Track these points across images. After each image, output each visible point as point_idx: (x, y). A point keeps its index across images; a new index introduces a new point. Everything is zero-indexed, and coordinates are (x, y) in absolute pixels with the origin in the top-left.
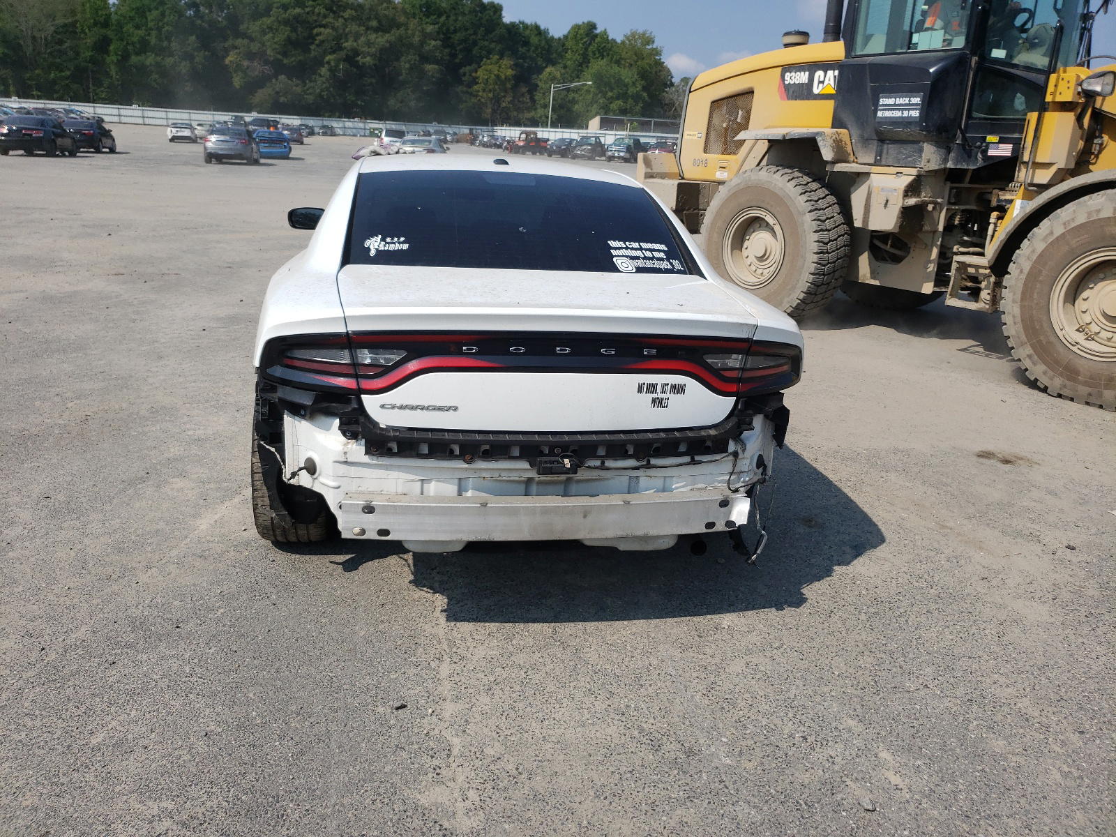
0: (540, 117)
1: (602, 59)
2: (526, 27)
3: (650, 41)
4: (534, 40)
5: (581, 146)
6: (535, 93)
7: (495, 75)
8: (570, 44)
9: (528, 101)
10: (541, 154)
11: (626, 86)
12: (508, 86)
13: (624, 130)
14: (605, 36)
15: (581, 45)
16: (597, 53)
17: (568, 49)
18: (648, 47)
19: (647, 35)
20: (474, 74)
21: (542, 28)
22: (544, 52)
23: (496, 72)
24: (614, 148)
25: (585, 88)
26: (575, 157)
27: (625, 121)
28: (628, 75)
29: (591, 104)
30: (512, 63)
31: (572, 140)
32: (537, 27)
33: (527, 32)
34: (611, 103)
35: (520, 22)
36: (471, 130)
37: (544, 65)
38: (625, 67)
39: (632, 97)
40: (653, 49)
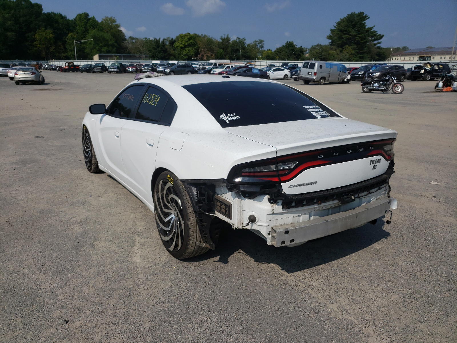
0: (70, 56)
1: (94, 29)
2: (55, 15)
3: (114, 21)
4: (61, 21)
5: (96, 67)
6: (66, 45)
7: (44, 37)
8: (78, 22)
9: (63, 48)
10: (77, 72)
11: (107, 41)
12: (52, 42)
13: (113, 60)
14: (94, 19)
15: (83, 23)
16: (91, 26)
17: (77, 25)
18: (114, 24)
19: (113, 19)
20: (33, 37)
21: (63, 15)
22: (66, 26)
23: (45, 36)
24: (111, 68)
25: (89, 42)
26: (94, 72)
27: (113, 56)
28: (107, 36)
29: (93, 49)
30: (52, 31)
31: (91, 65)
32: (61, 15)
33: (57, 17)
34: (102, 48)
35: (51, 12)
36: (37, 62)
37: (68, 32)
38: (105, 33)
39: (111, 45)
40: (116, 25)
